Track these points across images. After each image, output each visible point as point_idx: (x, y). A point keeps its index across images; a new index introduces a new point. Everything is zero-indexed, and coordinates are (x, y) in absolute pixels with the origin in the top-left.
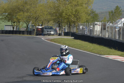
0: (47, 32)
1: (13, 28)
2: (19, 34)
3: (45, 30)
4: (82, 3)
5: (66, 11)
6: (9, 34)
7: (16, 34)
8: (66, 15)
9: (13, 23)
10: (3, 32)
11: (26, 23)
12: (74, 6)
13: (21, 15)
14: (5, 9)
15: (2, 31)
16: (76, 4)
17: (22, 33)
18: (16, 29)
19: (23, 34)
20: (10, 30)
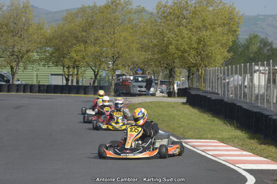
0: (139, 89)
1: (67, 80)
2: (77, 93)
3: (134, 84)
4: (214, 24)
5: (178, 40)
6: (54, 93)
7: (69, 93)
8: (177, 49)
9: (66, 70)
10: (42, 89)
11: (94, 68)
12: (194, 30)
13: (80, 51)
14: (46, 39)
15: (40, 86)
16: (201, 26)
17: (83, 92)
18: (72, 82)
19: (85, 94)
20: (61, 84)
